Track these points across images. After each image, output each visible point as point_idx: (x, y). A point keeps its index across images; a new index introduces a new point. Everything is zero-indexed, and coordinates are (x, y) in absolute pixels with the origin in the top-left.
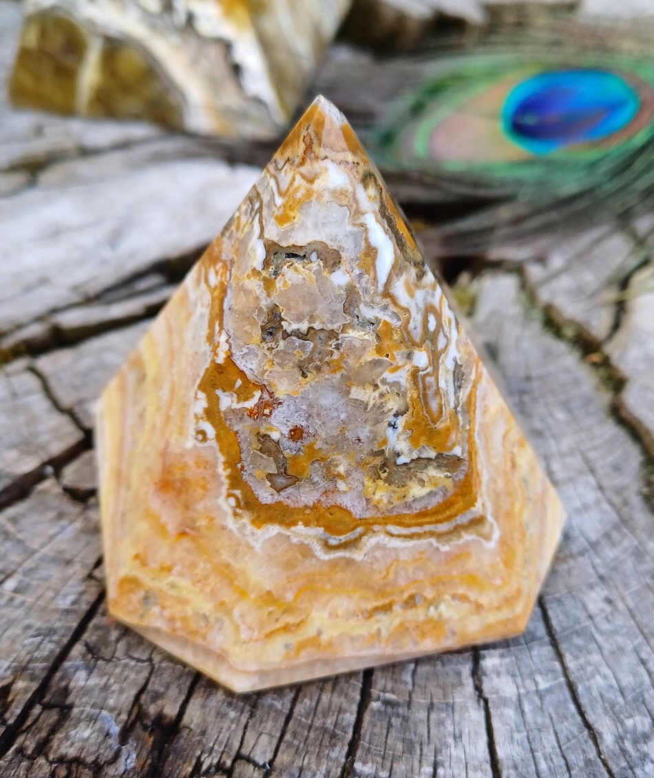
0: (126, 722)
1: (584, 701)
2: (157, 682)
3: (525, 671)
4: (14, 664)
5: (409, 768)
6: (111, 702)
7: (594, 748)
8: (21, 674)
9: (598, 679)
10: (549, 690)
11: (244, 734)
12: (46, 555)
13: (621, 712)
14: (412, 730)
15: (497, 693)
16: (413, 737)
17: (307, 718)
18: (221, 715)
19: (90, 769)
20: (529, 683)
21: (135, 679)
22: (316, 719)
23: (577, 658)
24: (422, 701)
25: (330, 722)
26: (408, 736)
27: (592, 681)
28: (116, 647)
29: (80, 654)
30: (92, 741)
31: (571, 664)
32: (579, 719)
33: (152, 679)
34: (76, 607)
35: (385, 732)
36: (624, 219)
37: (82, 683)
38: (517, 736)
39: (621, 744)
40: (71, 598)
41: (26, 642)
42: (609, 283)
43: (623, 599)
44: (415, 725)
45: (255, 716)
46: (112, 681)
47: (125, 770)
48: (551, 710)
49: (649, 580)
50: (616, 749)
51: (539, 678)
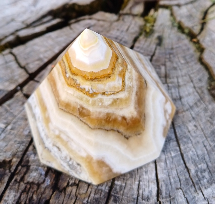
0: (47, 170)
1: (186, 159)
3: (168, 150)
4: (13, 153)
5: (131, 182)
7: (188, 174)
8: (14, 156)
9: (191, 152)
10: (175, 156)
12: (20, 117)
13: (197, 162)
16: (133, 173)
20: (169, 154)
23: (184, 145)
27: (188, 153)
29: (32, 149)
30: (37, 177)
31: (182, 148)
32: (184, 165)
34: (29, 134)
37: (33, 159)
38: (165, 171)
40: (28, 131)
41: (15, 146)
43: (200, 125)
47: (47, 185)
48: (176, 163)
49: (209, 118)
50: (195, 174)
51: (172, 152)
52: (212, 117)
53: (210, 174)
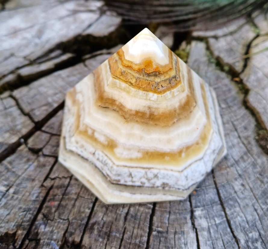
0: (61, 245)
1: (233, 227)
3: (211, 216)
4: (16, 224)
6: (55, 237)
7: (237, 246)
8: (19, 228)
9: (239, 218)
10: (220, 224)
11: (106, 247)
12: (24, 178)
13: (247, 230)
14: (169, 242)
15: (200, 226)
16: (169, 245)
17: (129, 240)
18: (96, 240)
20: (212, 221)
21: (63, 228)
22: (132, 240)
23: (230, 209)
24: (172, 231)
25: (137, 241)
26: (167, 245)
27: (236, 219)
28: (55, 215)
29: (41, 218)
31: (228, 212)
32: (231, 234)
33: (70, 227)
34: (38, 199)
35: (158, 244)
37: (43, 230)
38: (208, 243)
39: (247, 243)
40: (36, 195)
41: (20, 214)
43: (248, 184)
44: (170, 240)
45: (109, 240)
46: (54, 228)
48: (221, 232)
49: (258, 176)
50: (245, 246)
51: (216, 219)
52: (262, 174)
53: (264, 244)
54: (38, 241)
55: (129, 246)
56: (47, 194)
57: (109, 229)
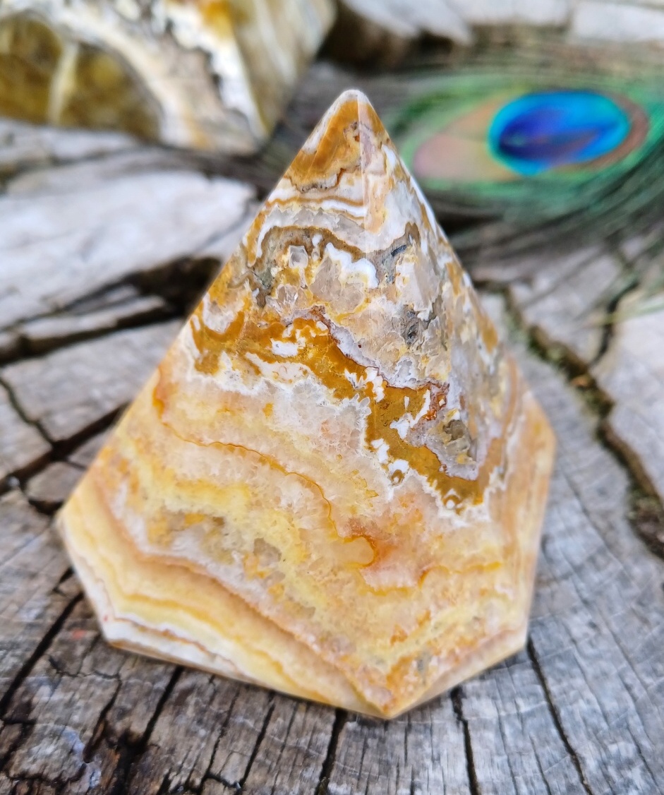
0: (92, 739)
1: (566, 725)
2: (124, 699)
3: (506, 694)
5: (385, 789)
6: (76, 718)
7: (576, 773)
9: (582, 704)
10: (531, 714)
11: (215, 752)
12: (9, 569)
13: (604, 737)
14: (389, 751)
15: (477, 715)
16: (390, 759)
17: (280, 737)
18: (190, 733)
19: (53, 787)
20: (510, 706)
21: (101, 695)
22: (289, 739)
23: (559, 681)
24: (399, 722)
25: (303, 742)
26: (384, 757)
27: (575, 706)
28: (82, 662)
29: (45, 668)
30: (55, 757)
31: (554, 688)
32: (561, 743)
33: (119, 696)
34: (40, 621)
35: (360, 752)
36: (613, 242)
37: (45, 698)
38: (497, 760)
40: (35, 612)
42: (597, 306)
43: (607, 624)
44: (392, 746)
45: (226, 734)
46: (77, 696)
47: (90, 788)
48: (533, 734)
49: (634, 605)
50: (600, 774)
51: (520, 702)
52: (645, 601)
53: (649, 774)
54: (27, 726)
55: (278, 752)
56: (67, 611)
57: (227, 707)
